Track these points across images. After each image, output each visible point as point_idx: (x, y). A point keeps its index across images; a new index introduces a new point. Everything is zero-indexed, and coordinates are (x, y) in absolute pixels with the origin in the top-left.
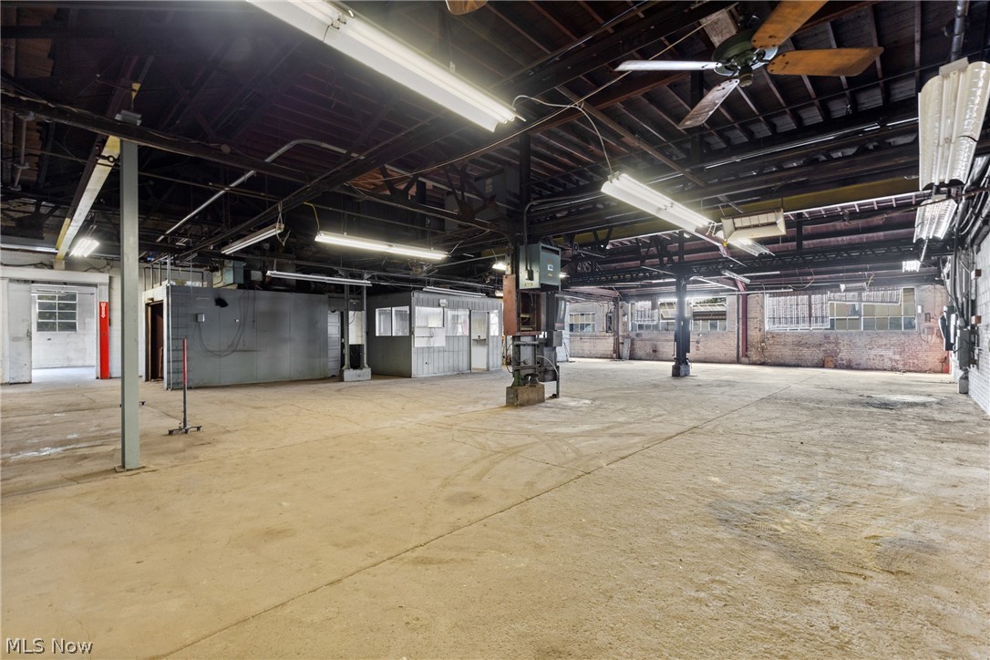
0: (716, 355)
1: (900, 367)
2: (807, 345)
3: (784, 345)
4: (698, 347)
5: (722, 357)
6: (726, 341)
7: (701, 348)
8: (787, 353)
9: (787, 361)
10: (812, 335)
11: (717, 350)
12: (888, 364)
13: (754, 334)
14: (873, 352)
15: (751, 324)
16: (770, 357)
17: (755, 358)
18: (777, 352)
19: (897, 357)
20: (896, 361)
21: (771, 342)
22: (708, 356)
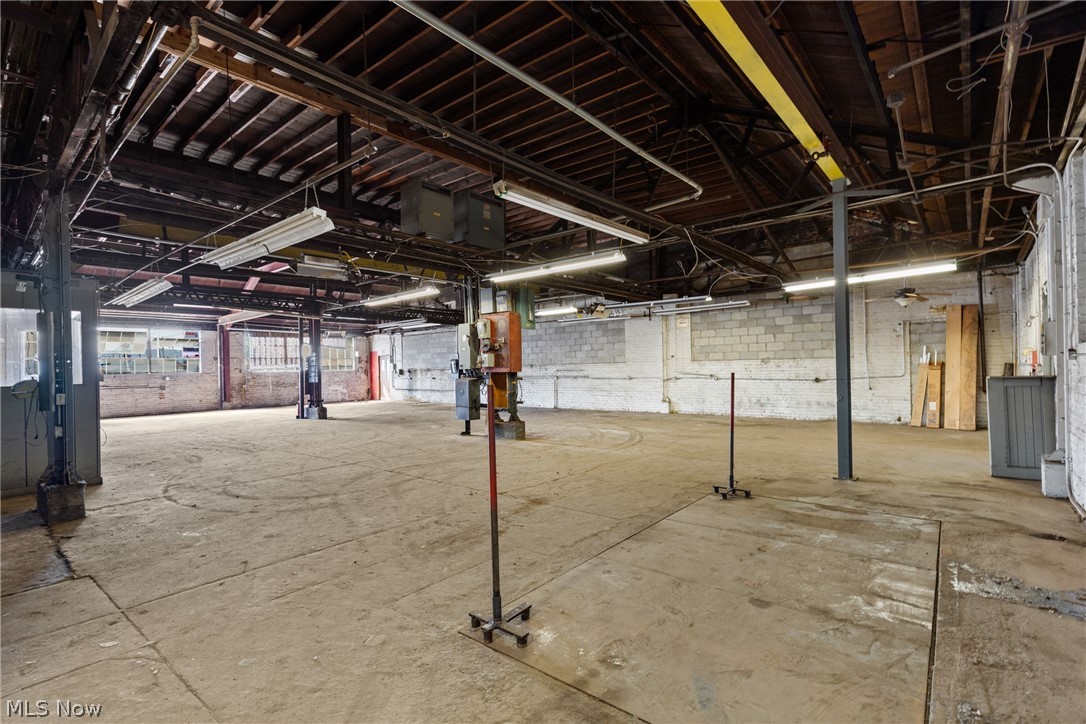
0: (188, 402)
1: (347, 398)
2: (283, 385)
3: (265, 386)
4: (161, 394)
5: (196, 404)
6: (201, 385)
7: (167, 395)
8: (268, 394)
9: (268, 400)
10: (288, 375)
11: (189, 396)
12: (340, 397)
13: (235, 376)
14: (331, 388)
15: (233, 365)
16: (251, 399)
17: (235, 401)
18: (258, 393)
19: (345, 391)
20: (344, 394)
21: (252, 383)
22: (177, 404)
